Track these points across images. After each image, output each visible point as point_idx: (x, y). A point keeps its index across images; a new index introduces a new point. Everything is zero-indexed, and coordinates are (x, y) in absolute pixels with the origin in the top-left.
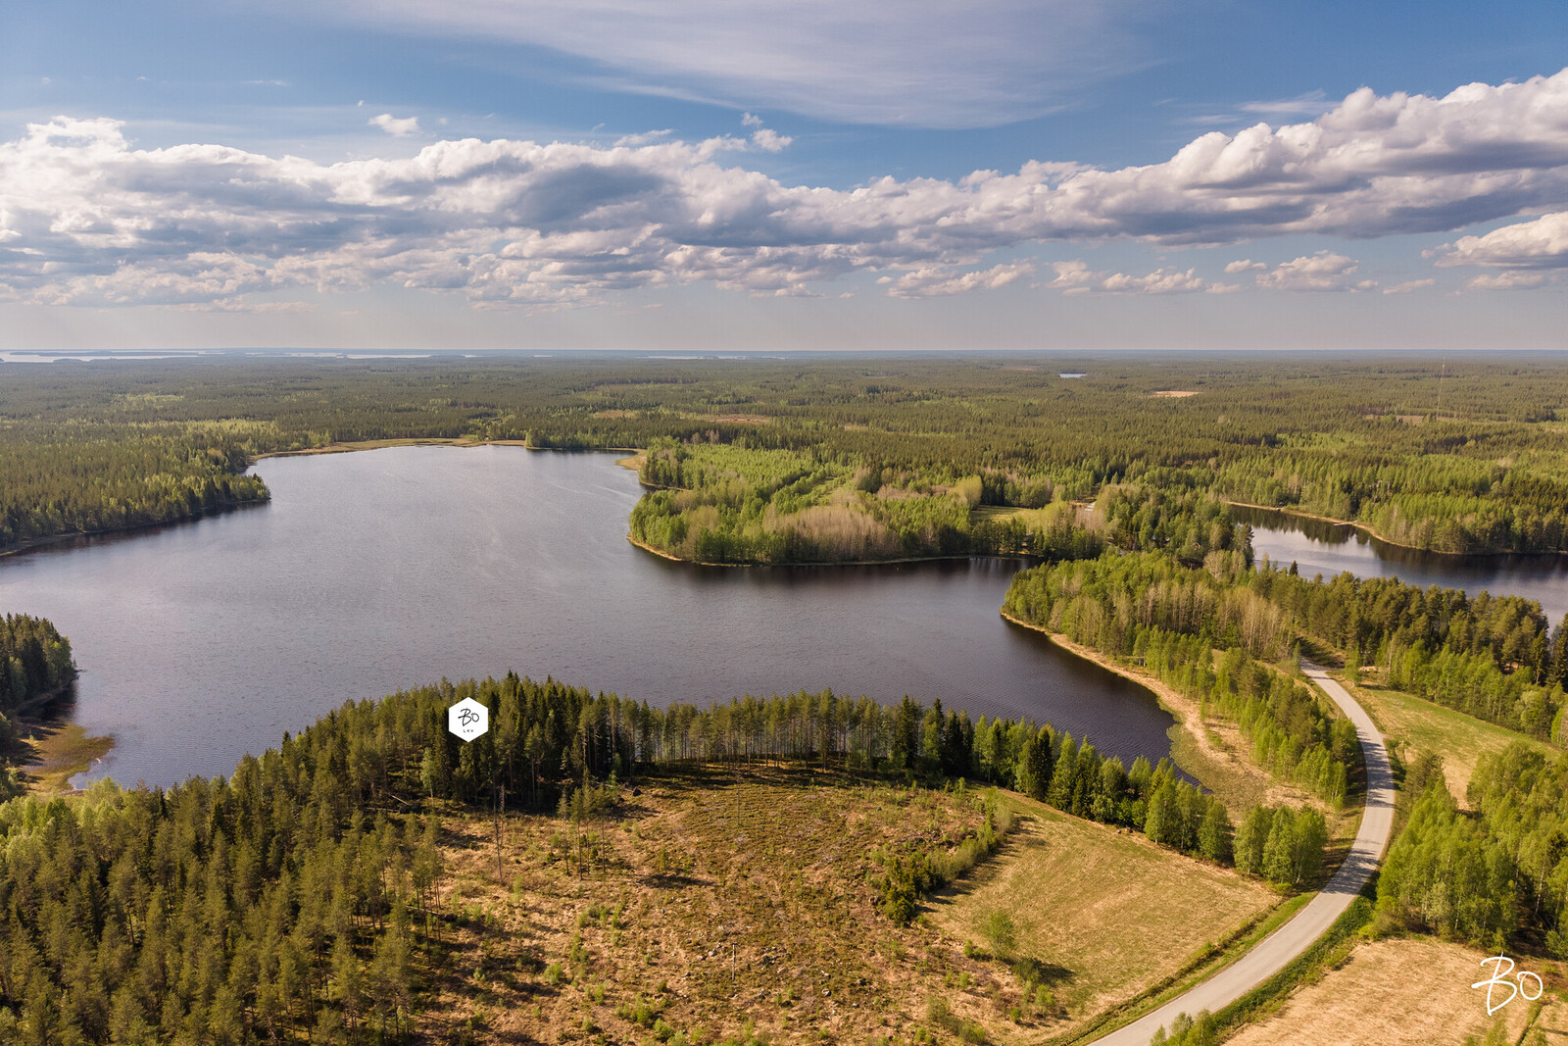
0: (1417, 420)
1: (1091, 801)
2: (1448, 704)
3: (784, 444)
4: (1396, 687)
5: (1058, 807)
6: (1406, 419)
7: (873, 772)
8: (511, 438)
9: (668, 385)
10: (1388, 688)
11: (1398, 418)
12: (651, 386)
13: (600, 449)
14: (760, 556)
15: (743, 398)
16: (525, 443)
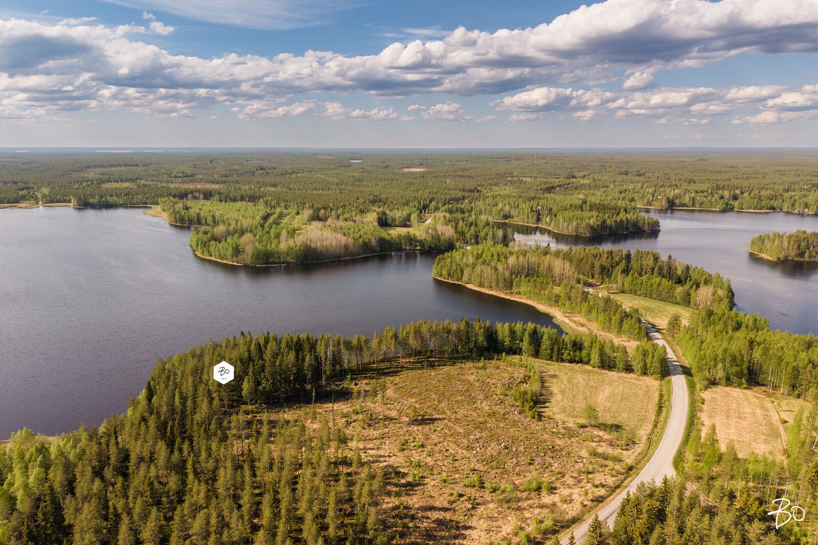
0: (529, 180)
1: (563, 354)
2: (646, 297)
3: (242, 199)
4: (623, 292)
5: (547, 359)
6: (524, 179)
7: (455, 357)
8: (58, 201)
9: (133, 168)
10: (619, 293)
11: (521, 178)
12: (123, 168)
13: (124, 206)
14: (289, 259)
15: (189, 174)
16: (71, 204)
